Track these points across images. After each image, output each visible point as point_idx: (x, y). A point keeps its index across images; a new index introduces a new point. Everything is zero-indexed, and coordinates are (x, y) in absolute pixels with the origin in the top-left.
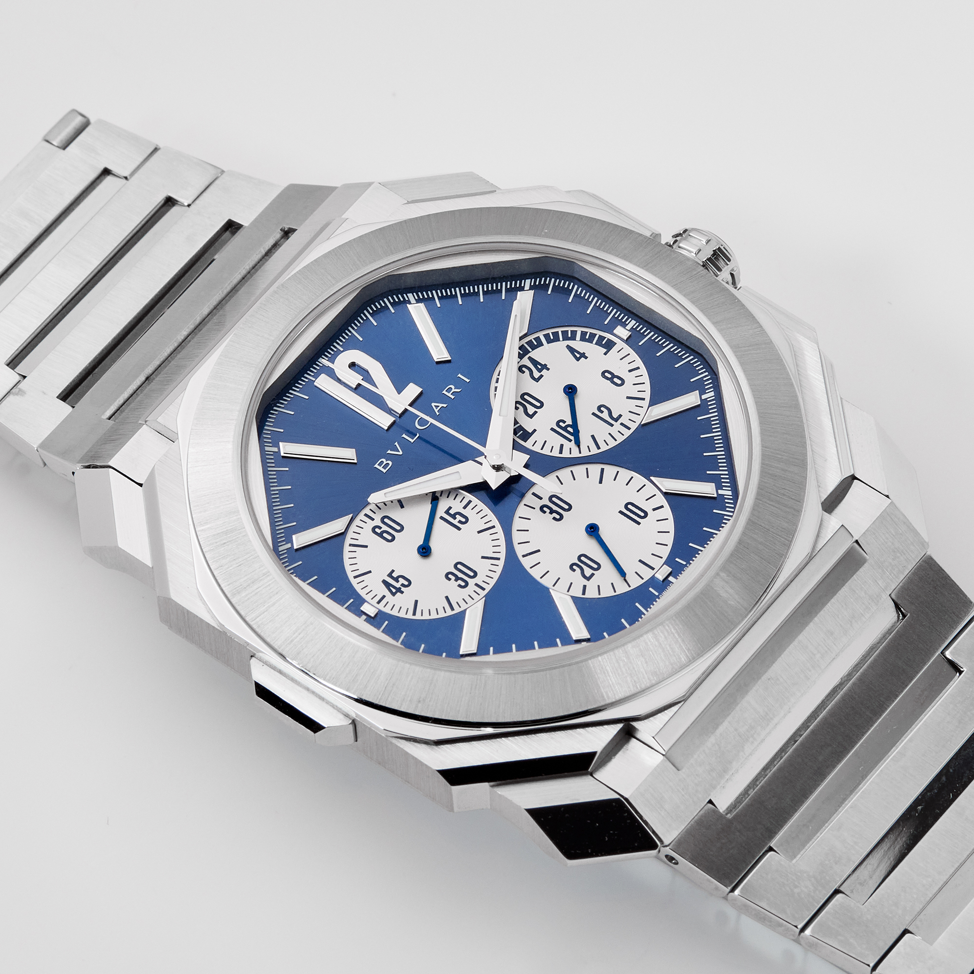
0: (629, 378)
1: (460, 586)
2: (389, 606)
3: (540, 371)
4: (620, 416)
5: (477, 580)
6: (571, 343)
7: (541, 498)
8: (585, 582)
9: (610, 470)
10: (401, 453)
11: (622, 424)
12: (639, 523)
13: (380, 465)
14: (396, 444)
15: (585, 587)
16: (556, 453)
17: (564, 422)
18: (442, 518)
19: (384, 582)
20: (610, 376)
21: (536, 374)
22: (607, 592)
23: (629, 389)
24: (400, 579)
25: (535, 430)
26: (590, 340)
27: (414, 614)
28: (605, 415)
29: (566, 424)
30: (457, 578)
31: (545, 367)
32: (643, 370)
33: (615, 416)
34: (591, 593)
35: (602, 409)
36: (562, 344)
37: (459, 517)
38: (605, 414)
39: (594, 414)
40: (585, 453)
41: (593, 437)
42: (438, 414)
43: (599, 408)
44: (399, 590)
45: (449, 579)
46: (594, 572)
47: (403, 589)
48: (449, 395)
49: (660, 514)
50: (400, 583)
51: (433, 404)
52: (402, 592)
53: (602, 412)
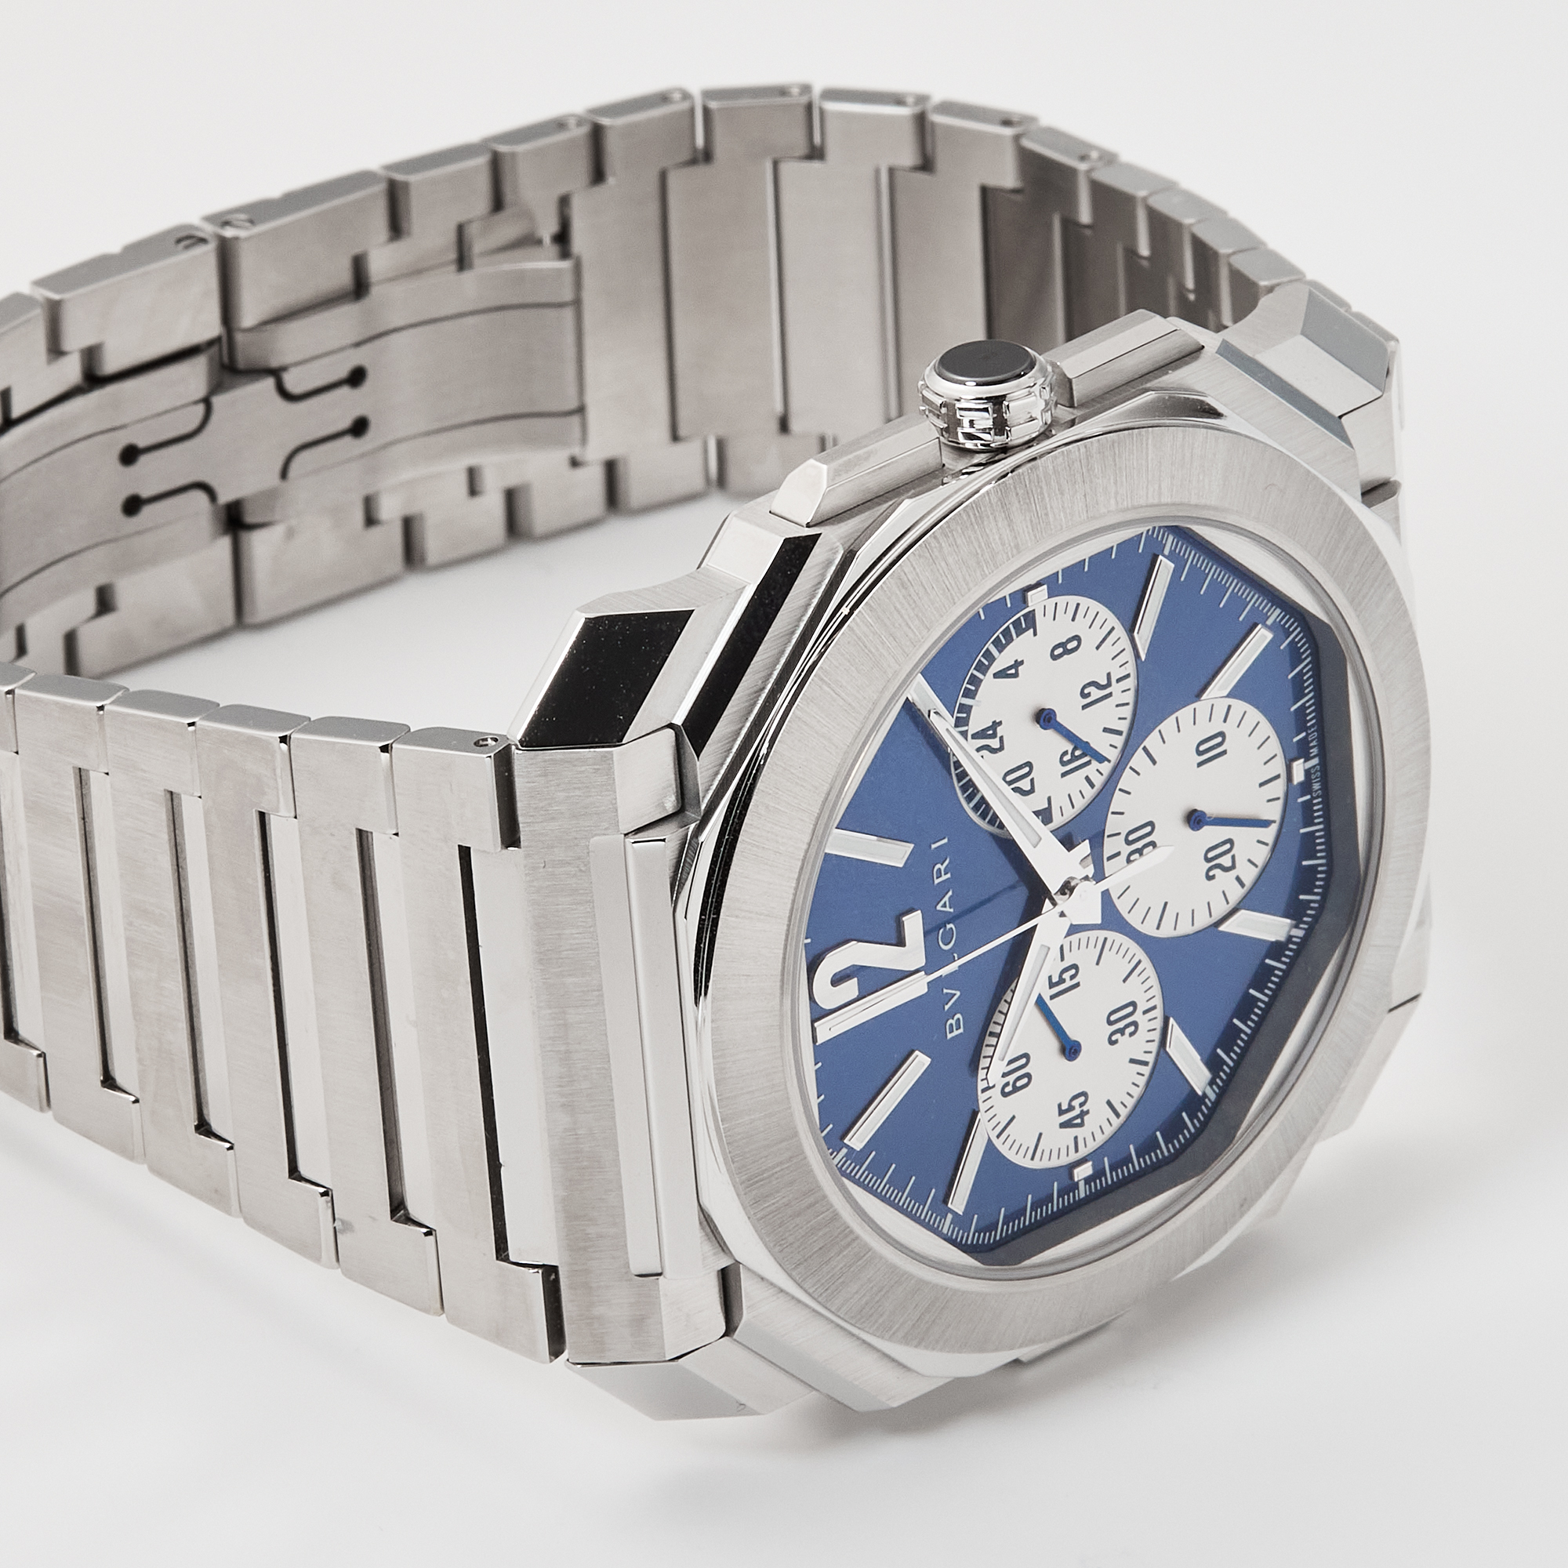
0: (1080, 627)
1: (1131, 1034)
2: (1090, 1140)
3: (994, 736)
4: (1109, 675)
5: (1141, 1008)
6: (996, 667)
7: (1118, 854)
8: (1233, 874)
9: (1152, 741)
10: (958, 993)
11: (1118, 681)
12: (1224, 752)
13: (951, 1031)
14: (945, 991)
15: (1238, 879)
16: (1090, 793)
17: (1066, 753)
18: (1052, 997)
19: (1063, 1125)
20: (1063, 649)
21: (994, 743)
22: (1261, 855)
23: (1090, 638)
24: (1073, 1103)
25: (1049, 799)
26: (1010, 640)
27: (1118, 1115)
28: (1096, 693)
29: (1070, 752)
30: (1121, 1031)
31: (996, 725)
32: (1085, 602)
33: (1104, 682)
34: (1249, 875)
35: (1086, 691)
36: (988, 680)
37: (1066, 976)
38: (1093, 692)
39: (1084, 707)
40: (1113, 755)
41: (1106, 730)
42: (952, 910)
43: (1084, 695)
44: (1083, 1114)
45: (1116, 1042)
46: (1232, 853)
47: (1085, 1108)
48: (944, 877)
49: (1234, 716)
50: (1077, 1107)
51: (939, 907)
52: (1087, 1112)
53: (1089, 695)
